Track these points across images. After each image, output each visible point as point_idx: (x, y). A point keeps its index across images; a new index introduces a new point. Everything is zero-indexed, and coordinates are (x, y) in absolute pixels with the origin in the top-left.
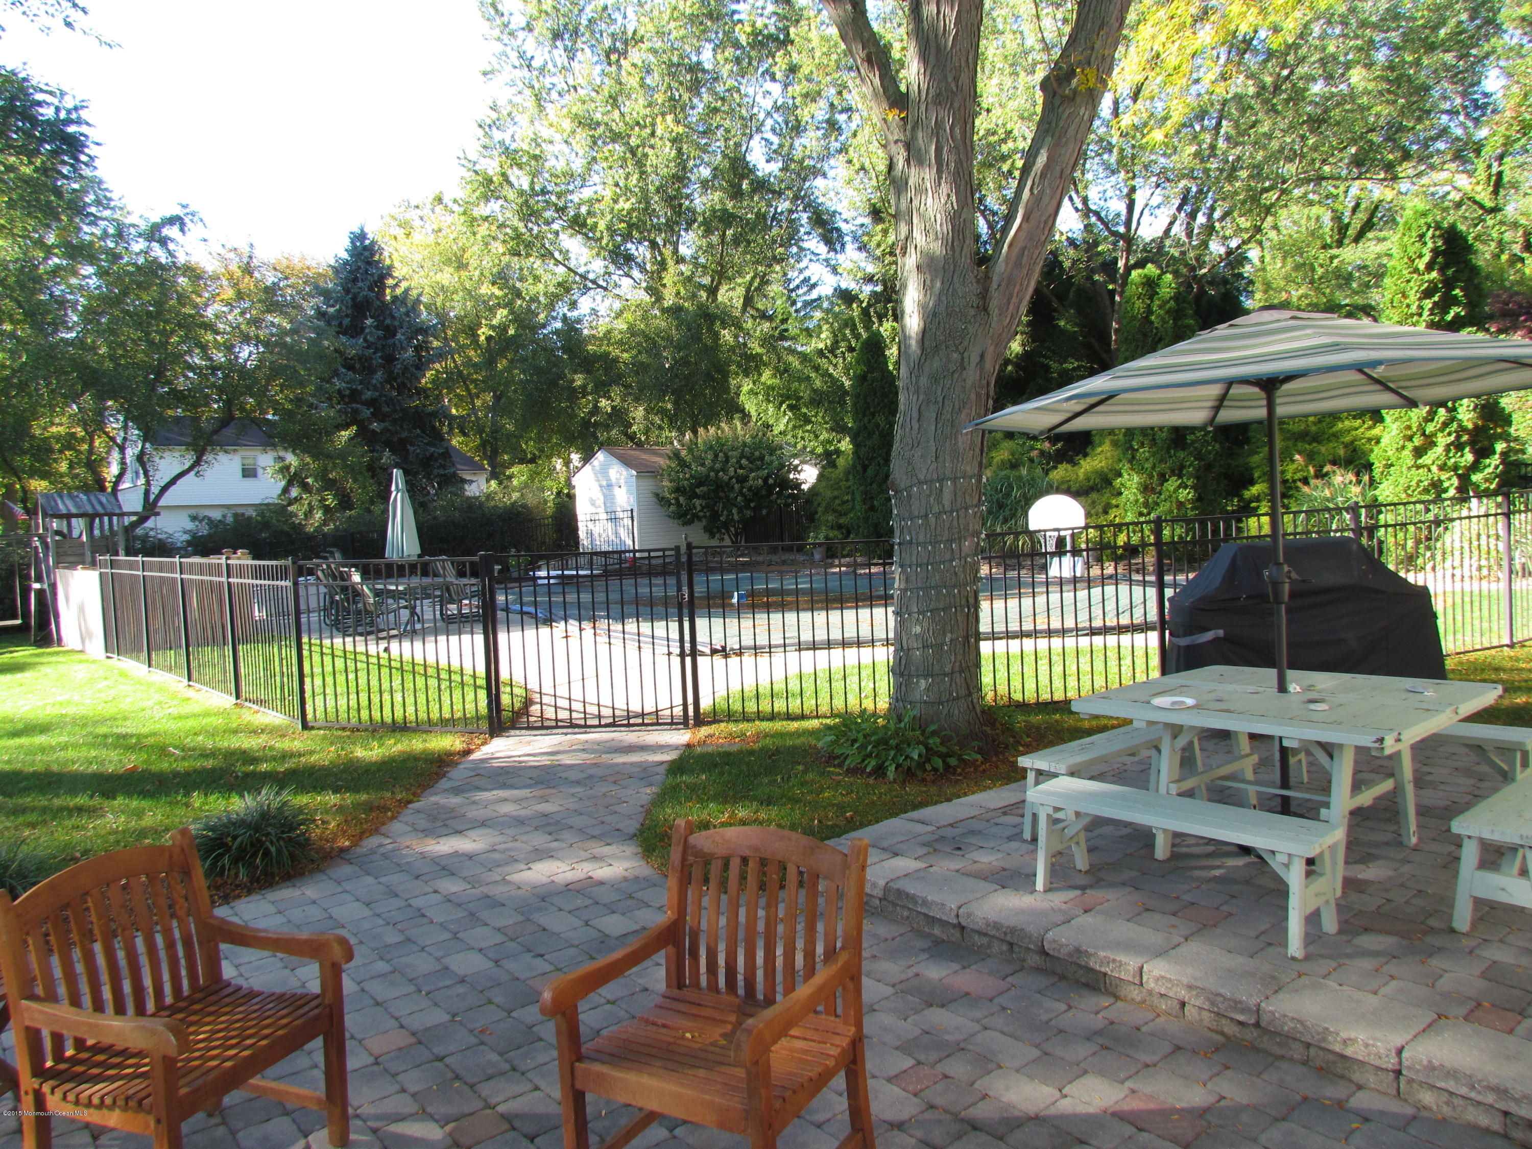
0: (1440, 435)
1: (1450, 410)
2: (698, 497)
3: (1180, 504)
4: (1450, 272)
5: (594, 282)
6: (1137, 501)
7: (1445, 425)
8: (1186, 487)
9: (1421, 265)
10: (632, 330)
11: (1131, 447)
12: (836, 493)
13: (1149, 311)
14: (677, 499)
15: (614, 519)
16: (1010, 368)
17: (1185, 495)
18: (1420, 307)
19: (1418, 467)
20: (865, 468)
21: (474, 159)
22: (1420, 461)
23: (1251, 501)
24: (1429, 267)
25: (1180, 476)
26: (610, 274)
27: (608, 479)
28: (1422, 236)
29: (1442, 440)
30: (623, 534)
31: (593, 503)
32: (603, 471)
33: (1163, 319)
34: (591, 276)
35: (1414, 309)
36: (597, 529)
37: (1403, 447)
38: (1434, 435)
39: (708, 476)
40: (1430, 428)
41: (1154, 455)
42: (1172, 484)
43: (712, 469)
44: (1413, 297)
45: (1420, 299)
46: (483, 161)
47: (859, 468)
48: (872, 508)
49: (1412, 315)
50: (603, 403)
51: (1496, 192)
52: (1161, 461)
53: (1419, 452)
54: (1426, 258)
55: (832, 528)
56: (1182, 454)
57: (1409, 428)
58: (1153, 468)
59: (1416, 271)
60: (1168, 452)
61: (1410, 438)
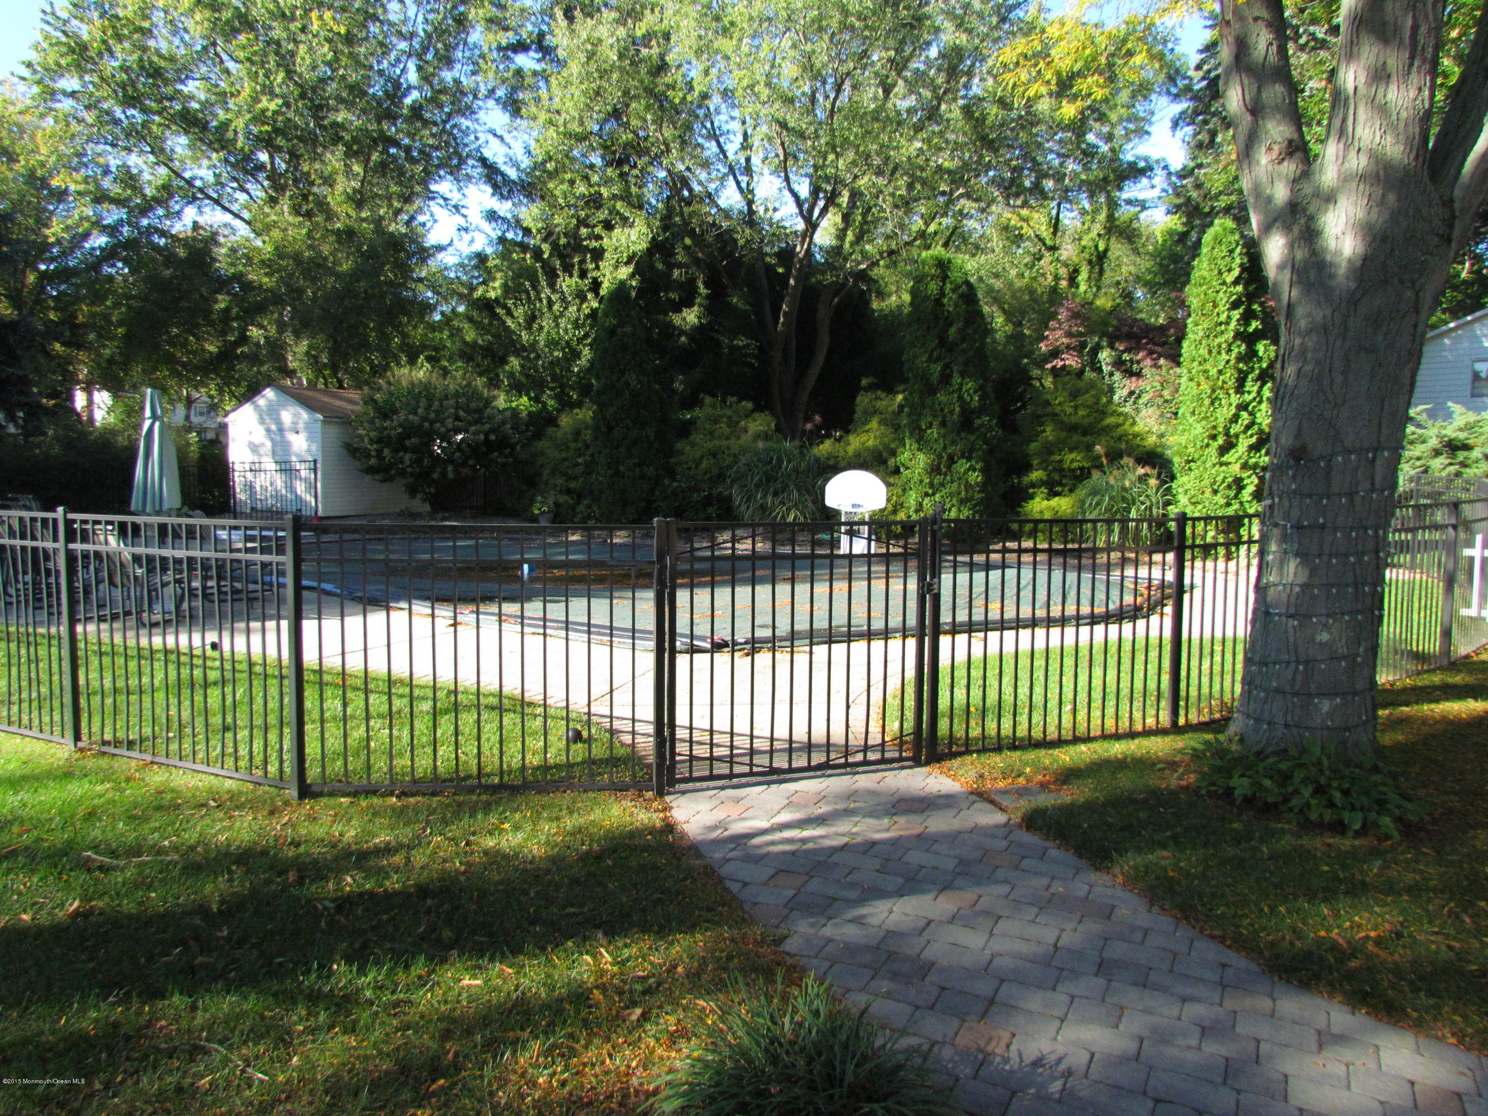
0: (1242, 436)
1: (1252, 414)
2: (406, 450)
3: (968, 486)
4: (1251, 288)
5: (201, 190)
6: (921, 481)
7: (1248, 427)
8: (974, 470)
9: (1230, 278)
10: (280, 252)
11: (920, 429)
12: (564, 455)
13: (942, 294)
14: (380, 452)
15: (286, 469)
16: (683, 339)
17: (975, 477)
18: (1229, 318)
19: (1221, 464)
20: (610, 429)
21: (64, 15)
22: (1224, 459)
23: (1028, 487)
24: (1236, 282)
25: (969, 459)
26: (223, 186)
27: (279, 422)
28: (1231, 251)
29: (1244, 443)
30: (300, 488)
31: (254, 448)
32: (271, 414)
33: (956, 305)
34: (198, 183)
35: (1223, 317)
36: (260, 481)
37: (1208, 445)
38: (1237, 436)
39: (420, 426)
40: (1235, 429)
41: (944, 436)
42: (962, 465)
43: (424, 419)
44: (1223, 307)
45: (1229, 310)
46: (75, 22)
47: (603, 429)
48: (617, 473)
49: (1221, 324)
50: (254, 332)
51: (1055, 233)
52: (953, 442)
53: (1224, 450)
54: (1236, 272)
55: (561, 492)
56: (972, 438)
57: (1215, 427)
58: (945, 448)
59: (1224, 283)
60: (959, 434)
61: (1214, 437)
